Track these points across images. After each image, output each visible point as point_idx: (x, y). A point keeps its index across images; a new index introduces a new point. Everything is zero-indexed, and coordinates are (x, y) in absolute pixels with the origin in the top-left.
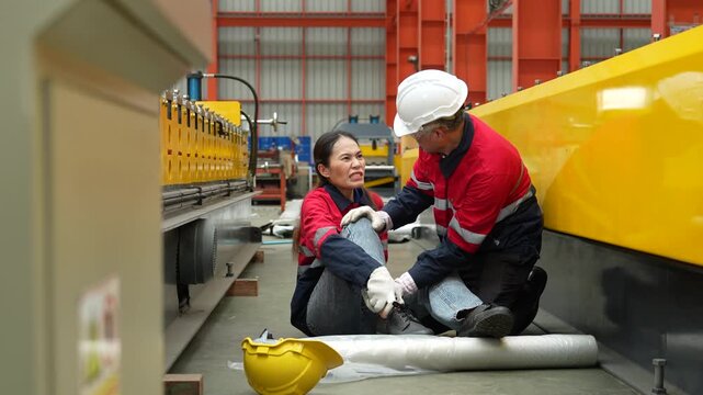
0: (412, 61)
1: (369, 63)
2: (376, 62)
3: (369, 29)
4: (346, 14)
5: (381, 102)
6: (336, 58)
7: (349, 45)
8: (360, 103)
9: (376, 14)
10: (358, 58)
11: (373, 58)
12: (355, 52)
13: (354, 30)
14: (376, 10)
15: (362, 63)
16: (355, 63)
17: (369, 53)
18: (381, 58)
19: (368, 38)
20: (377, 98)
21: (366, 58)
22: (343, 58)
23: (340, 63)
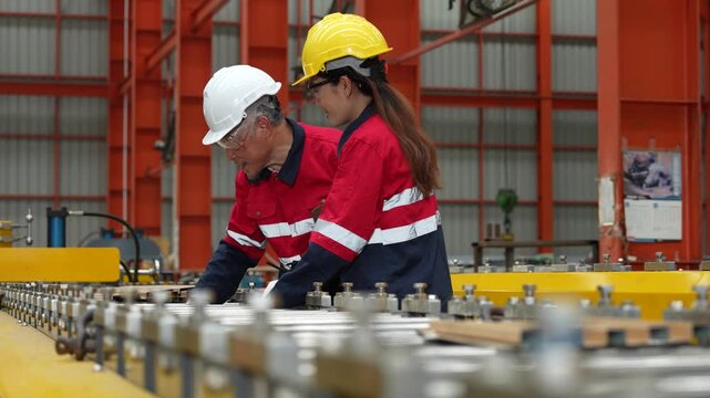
0: (158, 148)
1: (85, 145)
2: (95, 145)
3: (85, 100)
4: (53, 78)
5: (101, 199)
6: (39, 137)
7: (57, 120)
8: (70, 199)
9: (93, 79)
10: (70, 138)
11: (90, 139)
12: (65, 131)
13: (65, 101)
14: (95, 73)
15: (75, 145)
16: (65, 145)
17: (85, 132)
18: (101, 139)
19: (83, 112)
20: (95, 193)
21: (80, 138)
22: (49, 138)
23: (44, 144)
